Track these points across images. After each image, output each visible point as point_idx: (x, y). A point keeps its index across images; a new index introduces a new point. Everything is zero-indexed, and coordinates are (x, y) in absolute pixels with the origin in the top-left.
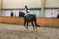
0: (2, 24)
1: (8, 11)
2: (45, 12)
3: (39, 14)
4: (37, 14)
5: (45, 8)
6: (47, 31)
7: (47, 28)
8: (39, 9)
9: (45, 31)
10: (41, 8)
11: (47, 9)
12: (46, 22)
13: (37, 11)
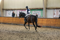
0: (3, 25)
1: (10, 11)
2: (47, 12)
3: (41, 15)
4: (39, 14)
5: (47, 8)
6: (49, 32)
7: (48, 29)
8: (41, 9)
9: (47, 32)
10: (43, 8)
11: (49, 9)
12: (48, 23)
13: (39, 11)
